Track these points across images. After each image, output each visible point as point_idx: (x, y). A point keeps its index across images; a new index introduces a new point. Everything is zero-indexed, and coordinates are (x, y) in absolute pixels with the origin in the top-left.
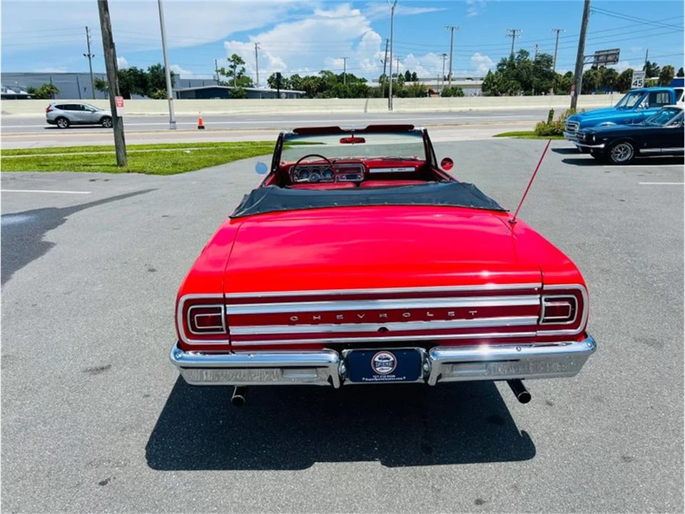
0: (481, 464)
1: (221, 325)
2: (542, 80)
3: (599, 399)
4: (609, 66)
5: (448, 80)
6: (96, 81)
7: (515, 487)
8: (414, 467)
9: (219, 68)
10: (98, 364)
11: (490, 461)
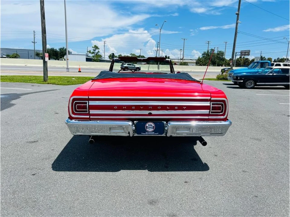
0: (188, 172)
1: (87, 109)
2: (220, 61)
3: (235, 155)
4: (246, 57)
5: (182, 60)
6: (36, 53)
7: (200, 178)
8: (161, 172)
9: (89, 51)
10: (32, 140)
11: (191, 171)
